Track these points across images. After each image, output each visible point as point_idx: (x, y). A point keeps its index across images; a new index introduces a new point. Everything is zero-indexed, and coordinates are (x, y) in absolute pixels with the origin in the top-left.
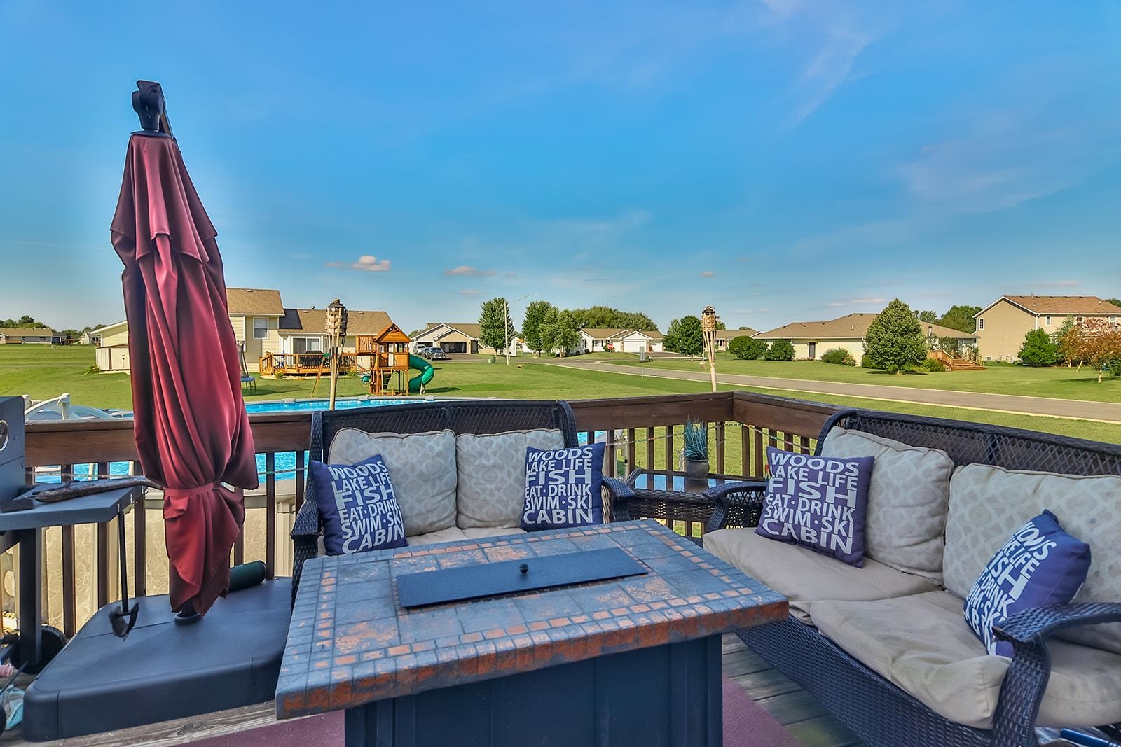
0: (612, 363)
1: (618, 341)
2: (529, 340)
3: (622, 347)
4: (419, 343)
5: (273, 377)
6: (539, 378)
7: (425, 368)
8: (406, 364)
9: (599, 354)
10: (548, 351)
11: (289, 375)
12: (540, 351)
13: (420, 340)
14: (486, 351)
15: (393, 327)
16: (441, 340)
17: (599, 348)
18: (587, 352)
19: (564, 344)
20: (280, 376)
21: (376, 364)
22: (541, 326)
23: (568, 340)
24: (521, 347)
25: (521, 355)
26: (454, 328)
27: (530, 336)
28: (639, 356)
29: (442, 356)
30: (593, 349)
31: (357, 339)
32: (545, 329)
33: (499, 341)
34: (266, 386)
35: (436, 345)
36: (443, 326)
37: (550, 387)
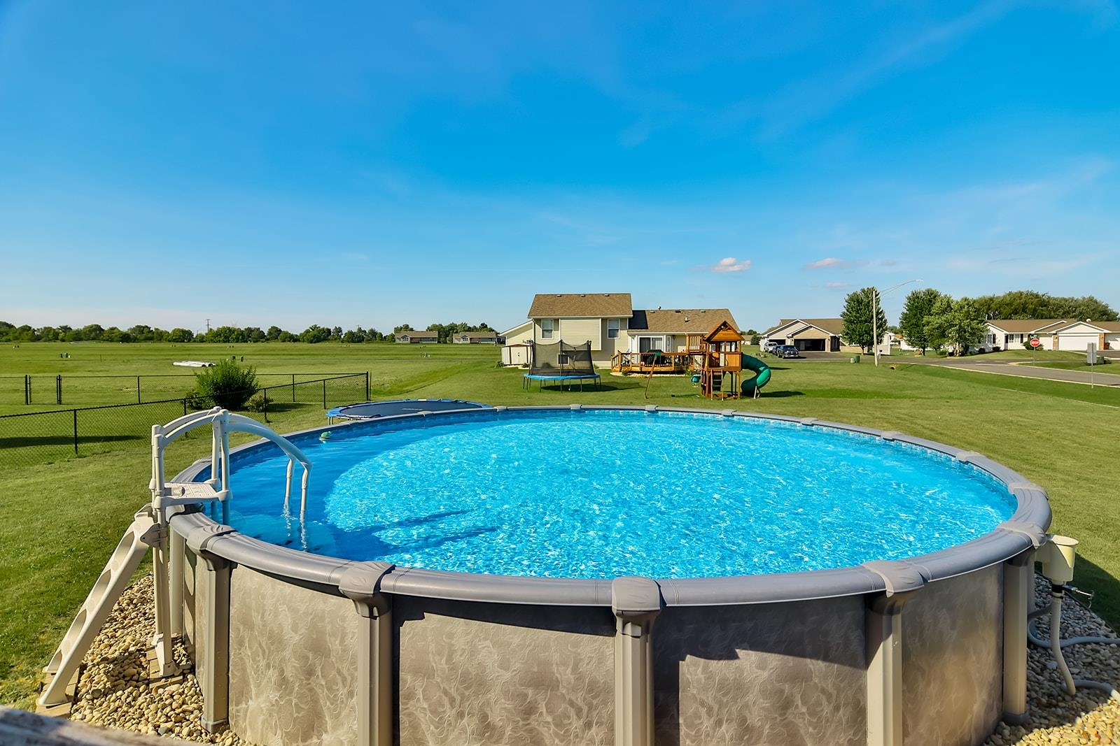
0: (1037, 365)
1: (1050, 335)
2: (910, 335)
3: (1056, 344)
4: (770, 341)
5: (620, 374)
6: (917, 384)
7: (761, 369)
8: (738, 364)
9: (1017, 352)
10: (937, 348)
11: (633, 372)
12: (924, 348)
13: (772, 338)
14: (850, 349)
15: (725, 324)
16: (795, 337)
17: (1016, 345)
18: (997, 350)
19: (961, 339)
20: (625, 373)
21: (706, 365)
22: (926, 319)
23: (967, 334)
24: (900, 344)
25: (896, 352)
26: (811, 323)
27: (911, 332)
28: (1086, 356)
29: (794, 354)
30: (1006, 346)
31: (688, 337)
32: (933, 321)
33: (866, 338)
34: (612, 382)
35: (789, 342)
36: (798, 322)
37: (931, 396)
